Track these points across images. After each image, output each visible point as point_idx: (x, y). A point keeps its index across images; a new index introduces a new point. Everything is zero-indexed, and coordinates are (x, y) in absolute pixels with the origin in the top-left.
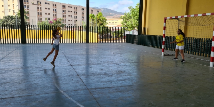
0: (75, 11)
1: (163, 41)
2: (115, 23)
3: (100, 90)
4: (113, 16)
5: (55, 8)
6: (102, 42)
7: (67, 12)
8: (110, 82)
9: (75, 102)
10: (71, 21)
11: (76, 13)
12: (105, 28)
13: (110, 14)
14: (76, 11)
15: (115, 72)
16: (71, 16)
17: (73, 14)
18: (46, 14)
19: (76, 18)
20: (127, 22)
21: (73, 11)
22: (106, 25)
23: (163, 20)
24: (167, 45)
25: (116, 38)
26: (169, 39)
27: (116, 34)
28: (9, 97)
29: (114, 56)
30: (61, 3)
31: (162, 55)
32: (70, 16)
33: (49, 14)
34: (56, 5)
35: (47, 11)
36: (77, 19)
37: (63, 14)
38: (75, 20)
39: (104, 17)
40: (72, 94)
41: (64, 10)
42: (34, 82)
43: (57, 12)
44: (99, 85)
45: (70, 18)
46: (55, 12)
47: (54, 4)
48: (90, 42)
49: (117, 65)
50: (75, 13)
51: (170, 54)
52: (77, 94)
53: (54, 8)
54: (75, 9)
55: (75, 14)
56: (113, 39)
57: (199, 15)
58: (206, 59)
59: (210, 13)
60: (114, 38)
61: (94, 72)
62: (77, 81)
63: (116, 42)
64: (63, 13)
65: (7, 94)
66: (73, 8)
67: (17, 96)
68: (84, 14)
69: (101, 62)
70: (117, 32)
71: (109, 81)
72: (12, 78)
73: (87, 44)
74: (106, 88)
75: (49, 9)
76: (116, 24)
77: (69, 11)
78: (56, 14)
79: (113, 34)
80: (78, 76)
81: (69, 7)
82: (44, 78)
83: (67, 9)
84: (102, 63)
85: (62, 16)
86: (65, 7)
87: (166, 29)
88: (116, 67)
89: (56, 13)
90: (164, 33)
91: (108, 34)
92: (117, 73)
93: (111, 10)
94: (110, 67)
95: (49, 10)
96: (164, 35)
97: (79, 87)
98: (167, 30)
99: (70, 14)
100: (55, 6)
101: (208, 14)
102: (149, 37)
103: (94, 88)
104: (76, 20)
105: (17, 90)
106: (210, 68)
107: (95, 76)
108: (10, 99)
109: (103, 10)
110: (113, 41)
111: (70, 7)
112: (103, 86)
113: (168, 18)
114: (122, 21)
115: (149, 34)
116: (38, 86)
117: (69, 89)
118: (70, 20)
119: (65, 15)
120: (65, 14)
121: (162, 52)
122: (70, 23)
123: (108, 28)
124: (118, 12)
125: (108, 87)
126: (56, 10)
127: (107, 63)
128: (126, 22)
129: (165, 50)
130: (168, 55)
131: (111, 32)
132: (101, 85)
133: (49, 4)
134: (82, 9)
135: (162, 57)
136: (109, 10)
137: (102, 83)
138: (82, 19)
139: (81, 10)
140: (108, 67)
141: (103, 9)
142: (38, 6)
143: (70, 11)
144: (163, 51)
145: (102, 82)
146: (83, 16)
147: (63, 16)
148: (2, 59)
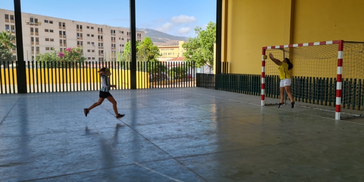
0: (99, 35)
1: (262, 83)
2: (169, 54)
3: (191, 158)
4: (164, 42)
5: (63, 30)
6: (154, 88)
7: (85, 36)
8: (201, 148)
9: (164, 175)
10: (93, 51)
11: (102, 38)
12: (157, 64)
13: (159, 39)
14: (101, 35)
15: (202, 133)
16: (93, 43)
17: (96, 40)
18: (47, 40)
19: (101, 46)
20: (194, 54)
21: (96, 34)
22: (158, 57)
23: (261, 51)
24: (268, 90)
25: (175, 80)
26: (270, 79)
27: (175, 73)
28: (59, 175)
29: (188, 109)
30: (73, 21)
31: (262, 105)
32: (91, 43)
33: (52, 40)
34: (66, 25)
35: (50, 35)
36: (102, 48)
37: (78, 40)
38: (100, 49)
39: (154, 46)
40: (154, 165)
41: (80, 32)
42: (83, 152)
43: (67, 37)
44: (186, 151)
45: (91, 47)
46: (64, 37)
47: (62, 22)
48: (137, 88)
49: (199, 122)
50: (99, 37)
51: (272, 103)
52: (161, 165)
53: (61, 30)
54: (99, 30)
55: (99, 40)
56: (170, 82)
57: (315, 44)
58: (327, 109)
59: (332, 42)
60: (173, 80)
61: (169, 134)
62: (151, 147)
63: (175, 86)
64: (78, 38)
65: (53, 171)
66: (96, 30)
67: (72, 172)
68: (115, 40)
69: (172, 118)
70: (177, 70)
71: (199, 146)
72: (42, 148)
73: (134, 91)
74: (198, 155)
75: (52, 31)
76: (170, 56)
77: (88, 35)
78: (65, 41)
79: (170, 72)
80: (148, 142)
81: (88, 27)
82: (95, 145)
83: (85, 31)
84: (175, 120)
85: (76, 43)
86: (81, 28)
87: (266, 64)
88: (199, 126)
89: (65, 39)
90: (263, 71)
91: (162, 73)
92: (206, 134)
93: (160, 32)
94: (190, 125)
95: (51, 33)
96: (264, 73)
97: (159, 156)
98: (268, 66)
99: (91, 39)
100: (64, 26)
101: (329, 42)
102: (234, 77)
103: (182, 156)
104: (102, 50)
105: (64, 165)
106: (336, 122)
107: (174, 140)
108: (63, 177)
109: (146, 32)
110: (170, 86)
111: (90, 28)
112: (193, 153)
113: (269, 48)
114: (185, 51)
115: (234, 73)
116: (93, 157)
117: (145, 159)
118: (91, 51)
119: (82, 42)
120: (82, 40)
121: (262, 101)
122: (91, 55)
123: (162, 63)
124: (172, 36)
125: (202, 154)
126: (64, 32)
127: (182, 120)
128: (191, 54)
129: (265, 98)
130: (271, 105)
131: (168, 70)
132: (190, 152)
133: (51, 22)
134: (112, 30)
135: (262, 108)
136: (157, 32)
137: (190, 149)
138: (112, 49)
139: (110, 33)
140: (187, 126)
141: (147, 30)
142: (32, 26)
143: (90, 35)
144: (263, 99)
145: (189, 147)
146: (114, 43)
147: (78, 44)
148: (4, 120)
